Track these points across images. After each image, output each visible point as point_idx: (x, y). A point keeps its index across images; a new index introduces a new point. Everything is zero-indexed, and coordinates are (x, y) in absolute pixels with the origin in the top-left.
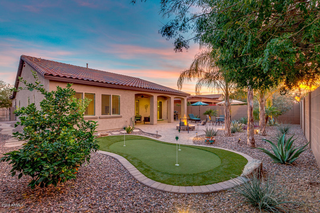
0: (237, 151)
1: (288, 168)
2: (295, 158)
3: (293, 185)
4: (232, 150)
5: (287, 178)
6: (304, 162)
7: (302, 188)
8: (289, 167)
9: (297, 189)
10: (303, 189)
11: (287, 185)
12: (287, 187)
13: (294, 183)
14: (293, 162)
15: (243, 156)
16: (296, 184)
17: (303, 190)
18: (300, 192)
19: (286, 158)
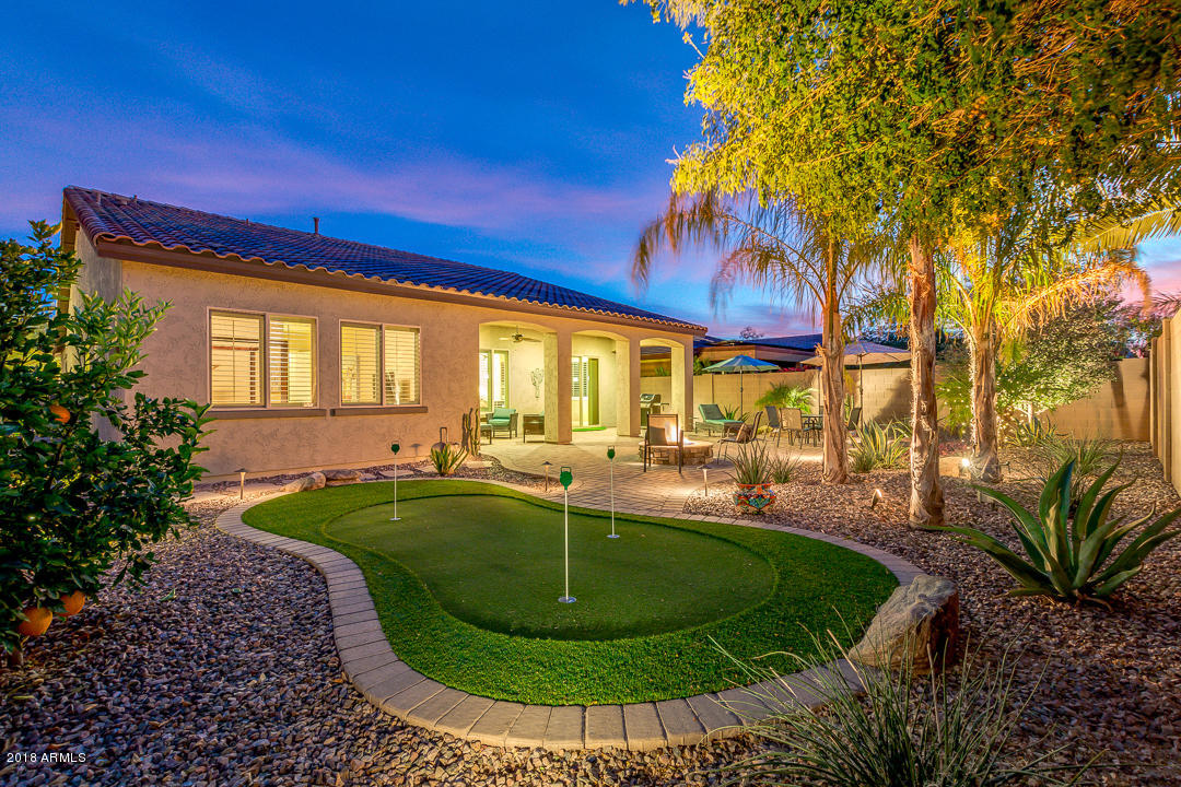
0: (863, 542)
1: (1088, 620)
2: (1124, 575)
3: (1109, 709)
4: (841, 538)
5: (1080, 670)
6: (1164, 593)
7: (1158, 730)
8: (1094, 618)
9: (1128, 733)
10: (1161, 736)
11: (1076, 709)
12: (1074, 721)
13: (1113, 701)
14: (1113, 591)
15: (882, 562)
16: (1126, 707)
17: (1161, 742)
18: (1147, 752)
19: (1079, 572)
